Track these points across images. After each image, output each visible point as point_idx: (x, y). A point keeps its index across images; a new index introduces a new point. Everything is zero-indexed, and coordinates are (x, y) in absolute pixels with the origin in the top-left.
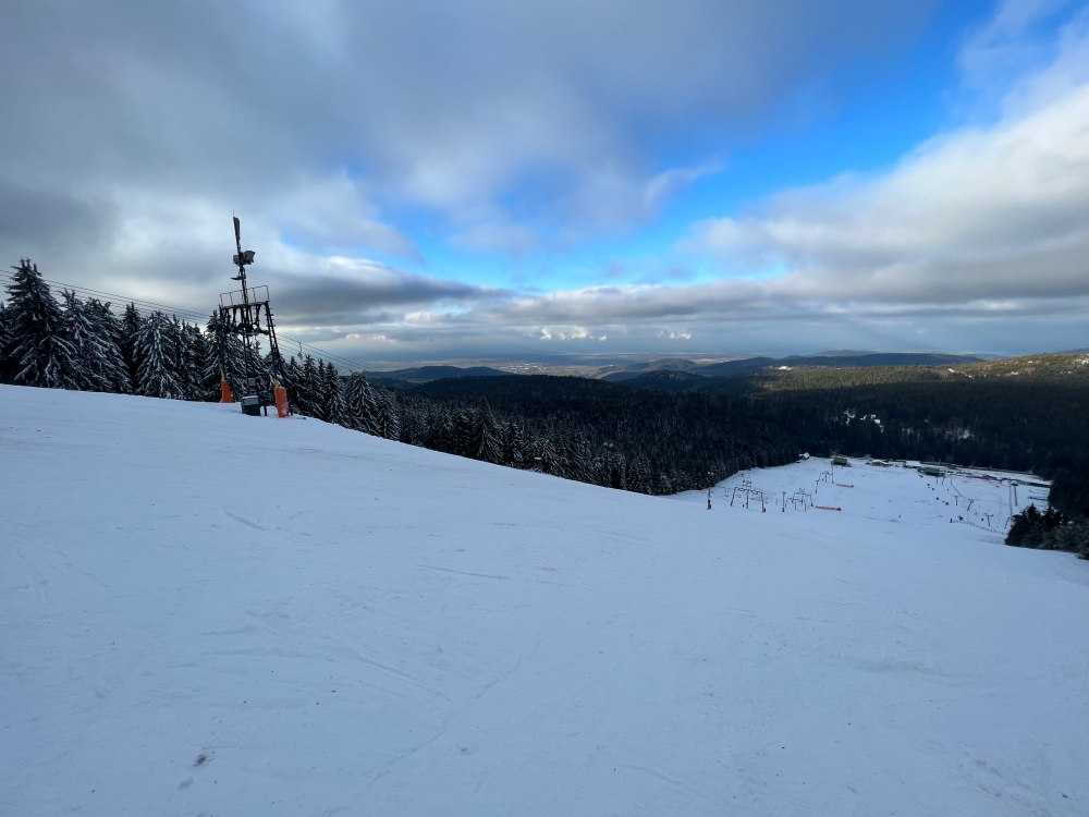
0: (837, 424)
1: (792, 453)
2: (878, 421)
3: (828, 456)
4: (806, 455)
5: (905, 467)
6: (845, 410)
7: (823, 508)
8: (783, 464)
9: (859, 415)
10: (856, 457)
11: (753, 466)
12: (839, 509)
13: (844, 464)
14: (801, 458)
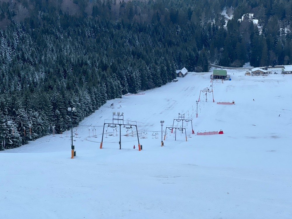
0: (215, 29)
1: (168, 69)
2: (256, 21)
3: (206, 70)
4: (184, 71)
5: (284, 73)
6: (222, 10)
7: (205, 134)
8: (158, 85)
9: (237, 16)
10: (235, 67)
11: (124, 93)
12: (221, 133)
13: (223, 77)
14: (178, 75)
